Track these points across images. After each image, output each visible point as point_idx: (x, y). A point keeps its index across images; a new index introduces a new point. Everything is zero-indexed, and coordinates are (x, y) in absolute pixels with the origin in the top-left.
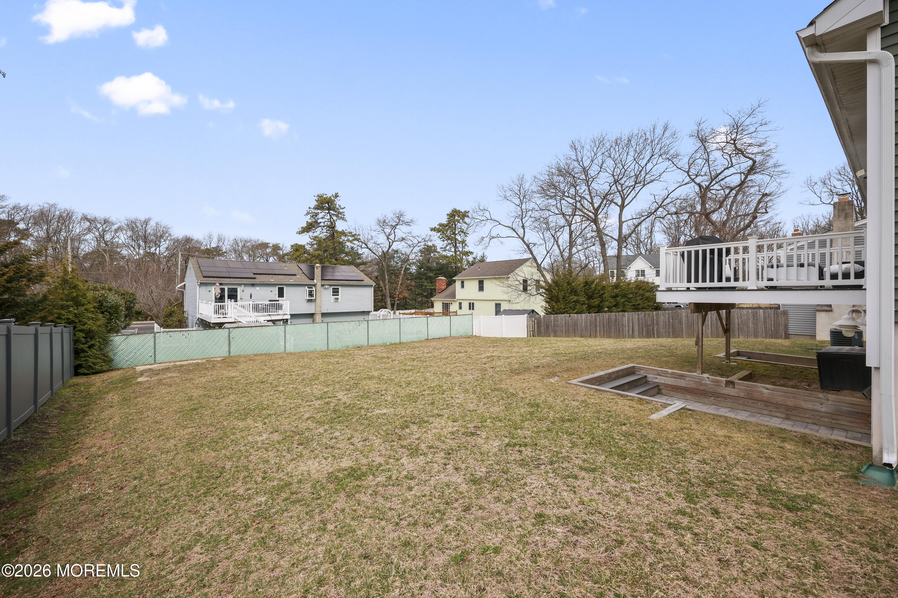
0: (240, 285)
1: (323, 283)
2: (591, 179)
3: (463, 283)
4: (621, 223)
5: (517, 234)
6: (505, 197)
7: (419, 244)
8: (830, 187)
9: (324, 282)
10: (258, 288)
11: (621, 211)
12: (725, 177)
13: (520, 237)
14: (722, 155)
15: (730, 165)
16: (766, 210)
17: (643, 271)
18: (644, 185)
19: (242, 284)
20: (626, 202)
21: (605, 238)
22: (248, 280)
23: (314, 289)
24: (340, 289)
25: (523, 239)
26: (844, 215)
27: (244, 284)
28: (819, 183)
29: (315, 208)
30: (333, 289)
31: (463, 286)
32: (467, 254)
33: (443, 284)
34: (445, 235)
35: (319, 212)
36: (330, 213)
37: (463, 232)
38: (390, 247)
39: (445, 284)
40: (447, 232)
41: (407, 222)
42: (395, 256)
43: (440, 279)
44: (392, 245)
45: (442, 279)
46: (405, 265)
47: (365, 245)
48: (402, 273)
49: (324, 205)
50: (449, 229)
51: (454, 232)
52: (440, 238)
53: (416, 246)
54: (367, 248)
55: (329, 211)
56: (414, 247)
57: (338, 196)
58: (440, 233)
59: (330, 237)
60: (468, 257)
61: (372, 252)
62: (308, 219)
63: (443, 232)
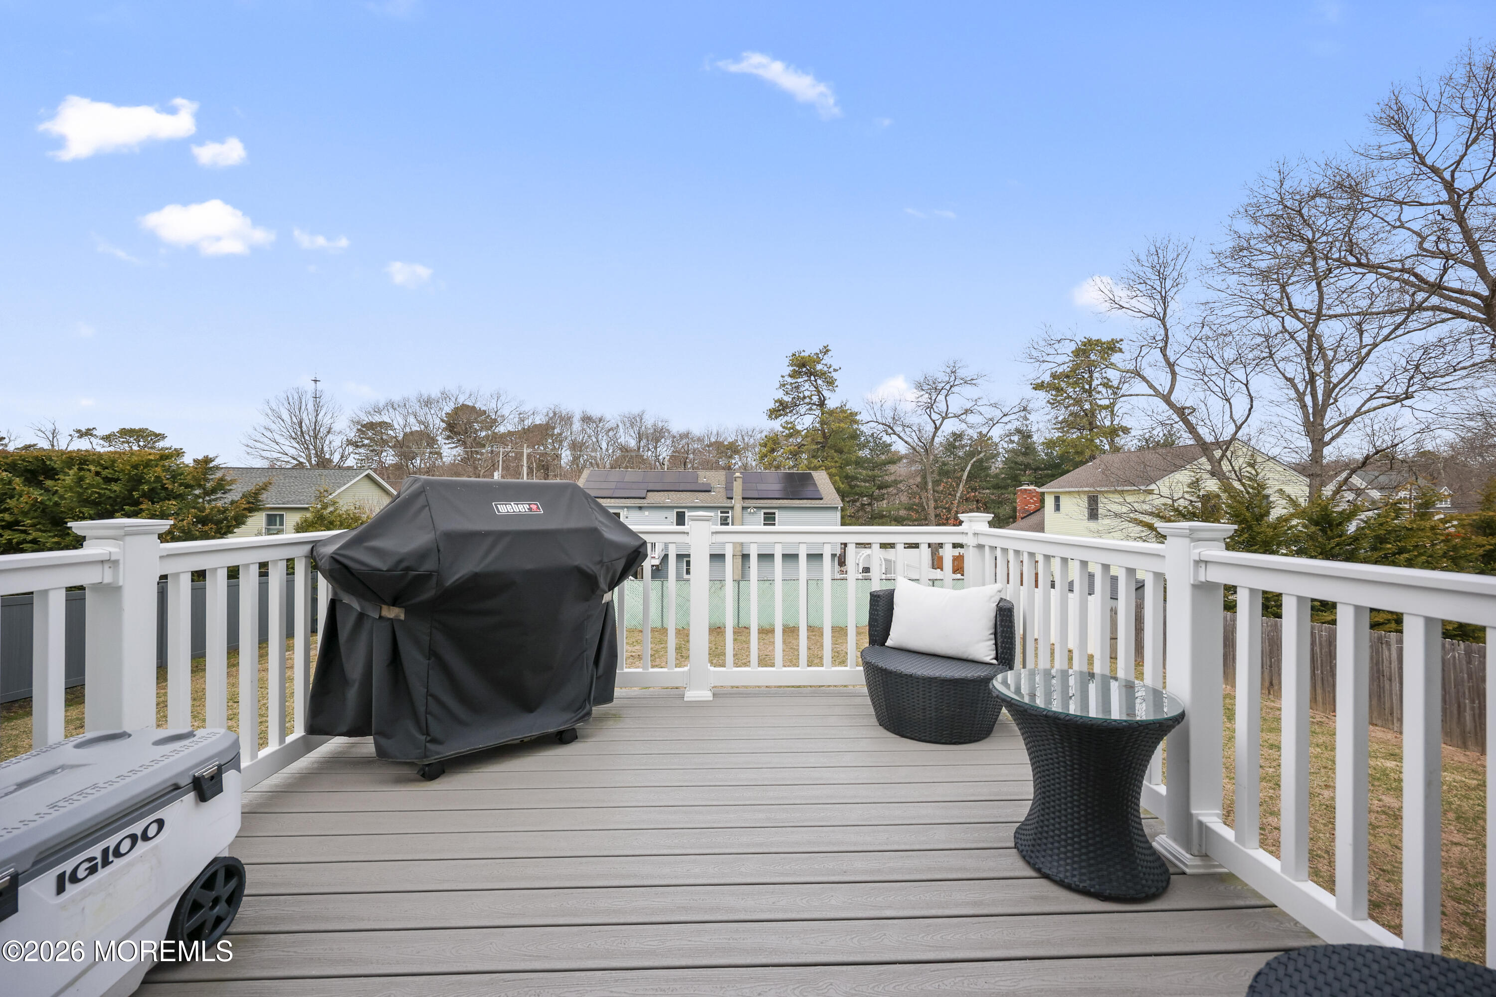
0: (622, 508)
1: (745, 505)
3: (1057, 499)
5: (1151, 386)
7: (1005, 419)
9: (748, 503)
10: (647, 513)
19: (625, 507)
22: (633, 501)
23: (730, 515)
24: (778, 514)
25: (1167, 399)
27: (627, 507)
29: (793, 375)
30: (765, 513)
31: (1057, 508)
32: (1113, 432)
33: (1032, 501)
34: (1065, 395)
35: (799, 380)
36: (816, 381)
37: (1106, 385)
38: (937, 429)
39: (1035, 499)
40: (1070, 390)
41: (972, 380)
42: (957, 444)
43: (1025, 490)
44: (941, 424)
45: (1030, 490)
46: (972, 462)
47: (889, 429)
48: (965, 477)
49: (804, 369)
50: (1076, 383)
51: (1087, 387)
52: (1050, 403)
53: (997, 422)
54: (895, 433)
55: (812, 378)
56: (994, 425)
57: (828, 351)
58: (1054, 393)
59: (822, 423)
60: (1117, 439)
61: (903, 439)
62: (780, 394)
63: (1059, 390)
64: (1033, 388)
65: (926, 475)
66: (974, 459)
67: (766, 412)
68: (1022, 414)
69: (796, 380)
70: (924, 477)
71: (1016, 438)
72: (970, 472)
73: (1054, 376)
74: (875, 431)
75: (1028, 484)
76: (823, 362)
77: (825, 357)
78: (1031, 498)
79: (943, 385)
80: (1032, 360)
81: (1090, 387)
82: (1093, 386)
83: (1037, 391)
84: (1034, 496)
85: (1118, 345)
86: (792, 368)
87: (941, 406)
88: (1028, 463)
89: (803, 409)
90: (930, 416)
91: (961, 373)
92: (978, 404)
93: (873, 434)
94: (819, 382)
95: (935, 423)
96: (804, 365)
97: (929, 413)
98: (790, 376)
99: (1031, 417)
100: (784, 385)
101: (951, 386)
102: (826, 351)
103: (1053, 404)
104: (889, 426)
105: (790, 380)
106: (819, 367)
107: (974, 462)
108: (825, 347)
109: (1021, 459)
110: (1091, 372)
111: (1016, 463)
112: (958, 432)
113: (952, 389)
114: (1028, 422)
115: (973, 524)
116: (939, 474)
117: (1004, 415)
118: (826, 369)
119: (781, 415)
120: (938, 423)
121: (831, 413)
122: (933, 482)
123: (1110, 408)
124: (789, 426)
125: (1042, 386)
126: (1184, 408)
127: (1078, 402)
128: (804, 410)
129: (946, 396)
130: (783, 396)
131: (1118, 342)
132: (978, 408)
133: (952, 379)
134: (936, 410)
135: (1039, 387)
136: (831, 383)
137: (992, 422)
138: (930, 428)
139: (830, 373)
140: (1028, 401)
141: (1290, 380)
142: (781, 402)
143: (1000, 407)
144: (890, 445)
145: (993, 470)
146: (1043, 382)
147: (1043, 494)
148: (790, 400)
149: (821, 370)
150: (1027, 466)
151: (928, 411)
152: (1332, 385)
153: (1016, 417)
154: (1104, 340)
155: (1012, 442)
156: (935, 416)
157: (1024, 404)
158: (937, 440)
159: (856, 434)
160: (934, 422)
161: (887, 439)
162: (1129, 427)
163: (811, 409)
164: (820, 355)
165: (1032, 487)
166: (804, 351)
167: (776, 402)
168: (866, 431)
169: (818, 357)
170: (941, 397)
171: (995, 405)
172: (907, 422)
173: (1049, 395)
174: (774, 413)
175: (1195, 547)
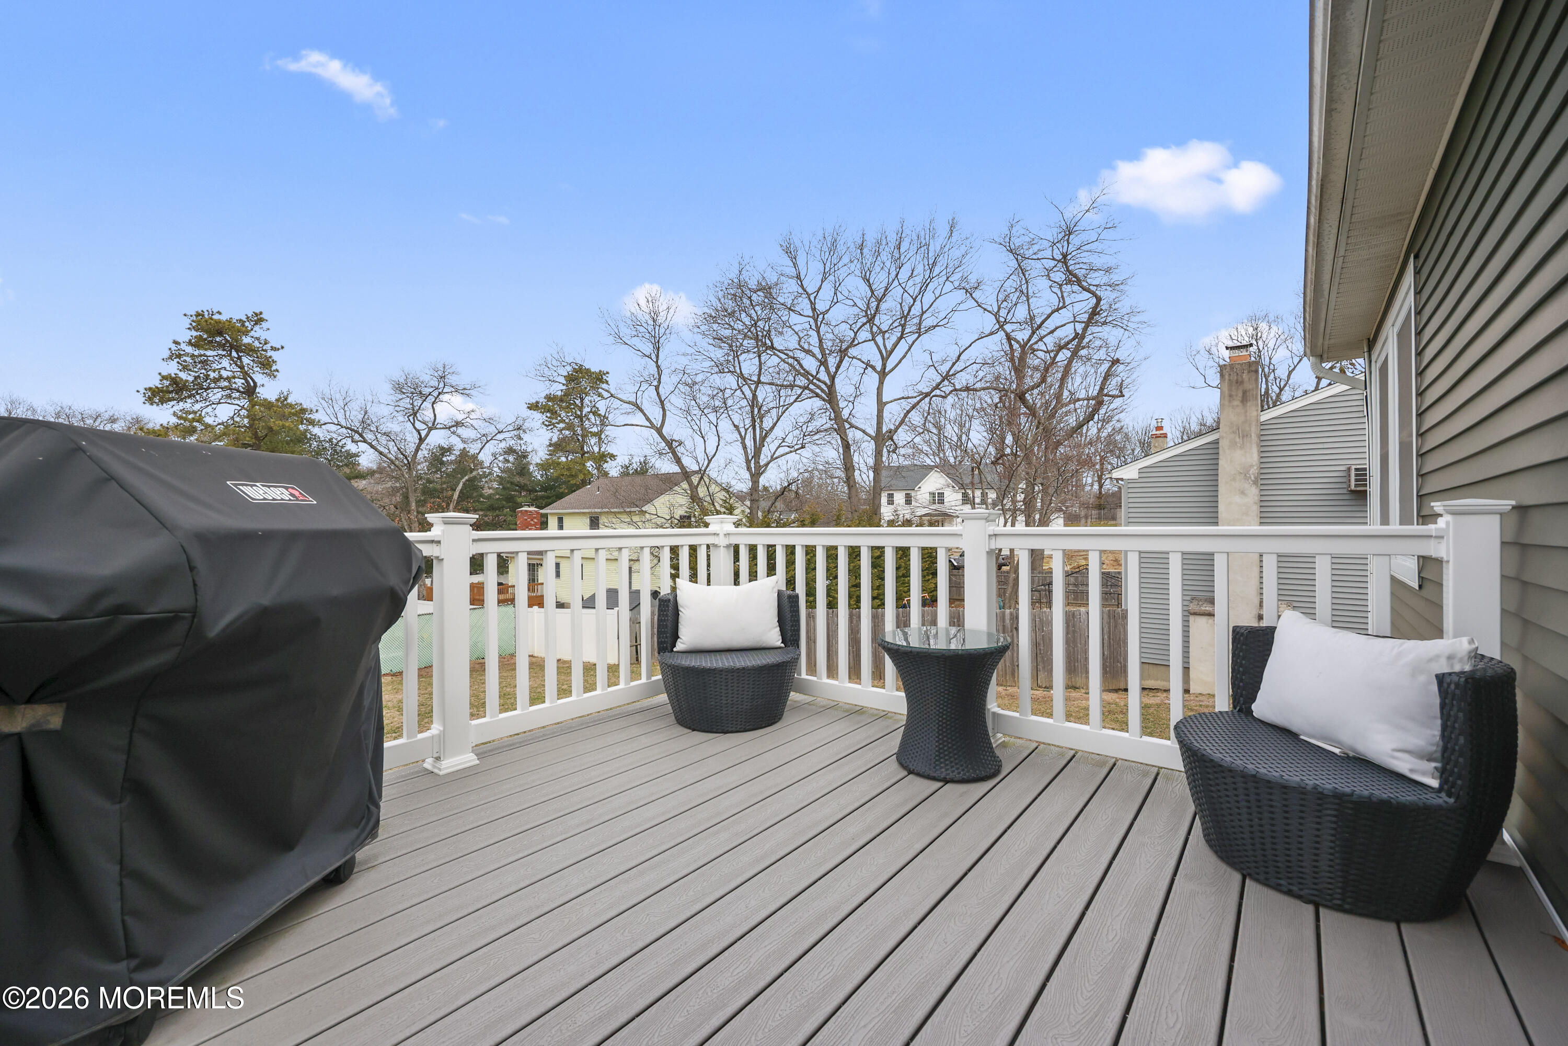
2: (821, 316)
3: (560, 520)
4: (881, 405)
5: (648, 419)
6: (619, 339)
8: (1217, 360)
11: (881, 382)
12: (1057, 328)
13: (652, 426)
14: (1051, 287)
15: (1061, 305)
16: (1121, 392)
17: (941, 495)
18: (920, 336)
20: (890, 365)
21: (852, 434)
25: (659, 431)
26: (1240, 394)
28: (1203, 351)
29: (196, 343)
31: (561, 526)
32: (603, 458)
33: (532, 522)
34: (559, 418)
35: (209, 353)
36: (239, 358)
37: (595, 413)
38: (421, 440)
39: (535, 520)
40: (563, 414)
41: (465, 389)
42: (444, 459)
43: (526, 511)
44: (427, 435)
45: (531, 512)
46: (464, 480)
47: (357, 434)
48: (456, 496)
49: (218, 339)
50: (568, 407)
51: (579, 413)
52: (546, 425)
53: (492, 439)
54: (365, 441)
55: (234, 354)
56: (488, 441)
57: (261, 320)
58: (548, 415)
59: (252, 417)
60: (605, 466)
61: (376, 449)
62: (172, 368)
63: (554, 413)
64: (528, 407)
65: (407, 493)
66: (467, 478)
67: (142, 391)
68: (516, 433)
69: (202, 352)
70: (406, 497)
71: (511, 458)
72: (461, 492)
73: (549, 398)
74: (335, 436)
75: (529, 505)
76: (252, 333)
77: (257, 328)
78: (532, 520)
79: (431, 390)
80: (544, 379)
81: (581, 414)
82: (584, 413)
83: (532, 411)
84: (535, 518)
85: (605, 377)
86: (194, 333)
87: (427, 414)
88: (525, 484)
89: (216, 395)
90: (413, 425)
91: (451, 379)
92: (471, 417)
93: (331, 440)
94: (246, 360)
95: (419, 434)
96: (220, 334)
97: (412, 421)
98: (190, 343)
99: (526, 437)
100: (179, 356)
101: (440, 394)
102: (258, 319)
103: (549, 425)
104: (357, 432)
105: (189, 350)
106: (246, 340)
107: (467, 480)
108: (256, 315)
109: (517, 479)
110: (582, 400)
111: (512, 483)
112: (446, 446)
113: (441, 397)
114: (522, 442)
115: (724, 525)
116: (424, 493)
117: (499, 432)
118: (257, 344)
119: (170, 400)
120: (423, 434)
121: (268, 405)
122: (418, 502)
123: (598, 435)
124: (191, 416)
125: (537, 406)
126: (672, 440)
127: (570, 427)
128: (219, 396)
129: (433, 403)
130: (178, 372)
131: (605, 374)
132: (471, 422)
133: (441, 385)
134: (419, 418)
135: (533, 407)
136: (267, 365)
137: (486, 439)
138: (412, 439)
139: (266, 351)
140: (524, 420)
141: (736, 427)
142: (175, 381)
143: (495, 423)
144: (357, 455)
145: (487, 492)
146: (537, 402)
147: (546, 516)
148: (191, 379)
149: (249, 344)
150: (522, 487)
151: (411, 418)
152: (764, 432)
153: (510, 435)
154: (593, 370)
155: (507, 461)
156: (419, 425)
157: (520, 422)
158: (420, 455)
159: (306, 437)
160: (418, 431)
161: (351, 447)
162: (615, 454)
163: (229, 396)
164: (247, 324)
165: (532, 509)
166: (219, 313)
167: (164, 378)
168: (321, 435)
169: (243, 325)
170: (428, 404)
171: (489, 421)
172: (383, 428)
173: (544, 417)
174: (156, 396)
175: (989, 526)
